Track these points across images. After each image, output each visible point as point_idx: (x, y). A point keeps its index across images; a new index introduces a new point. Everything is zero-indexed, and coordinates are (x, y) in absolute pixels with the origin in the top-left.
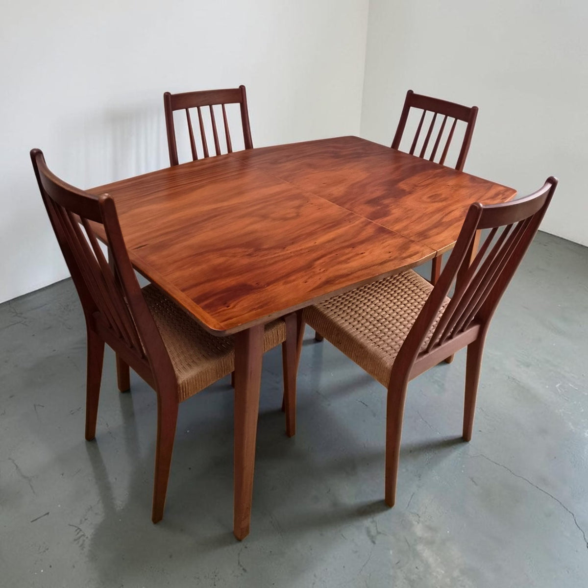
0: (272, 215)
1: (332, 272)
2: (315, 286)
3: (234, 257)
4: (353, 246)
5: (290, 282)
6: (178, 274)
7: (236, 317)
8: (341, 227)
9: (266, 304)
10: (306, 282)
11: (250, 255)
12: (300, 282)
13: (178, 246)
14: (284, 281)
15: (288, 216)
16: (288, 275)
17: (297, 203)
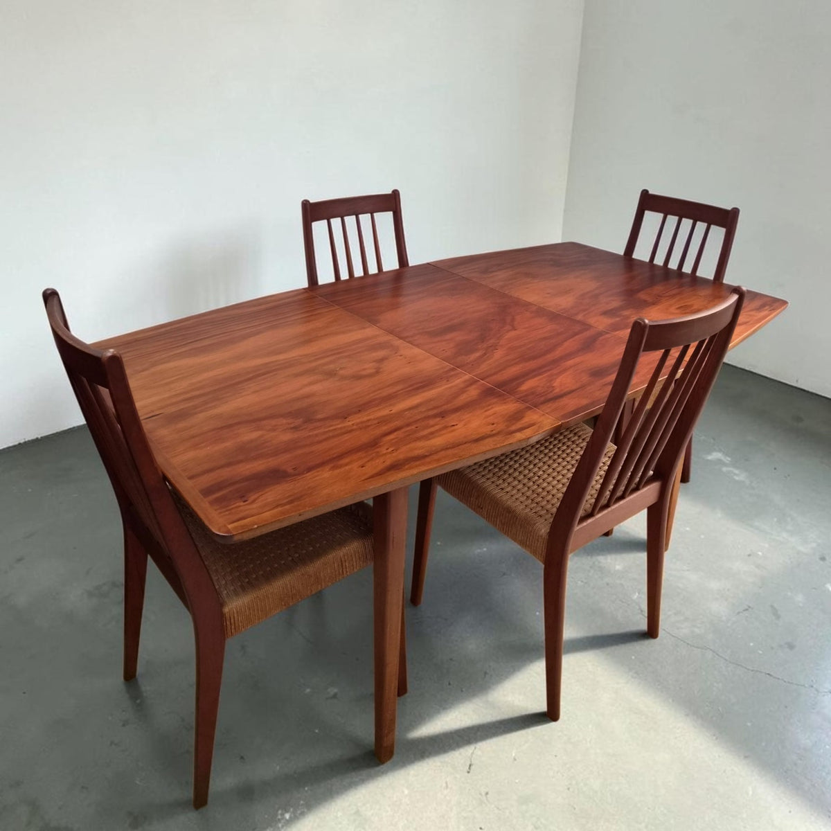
0: (341, 372)
1: (401, 454)
2: (375, 472)
3: (274, 430)
4: (442, 415)
5: (341, 466)
6: (191, 454)
7: (252, 516)
8: (432, 389)
9: (298, 499)
10: (362, 467)
11: (296, 428)
12: (355, 465)
13: (201, 416)
14: (332, 465)
15: (364, 373)
16: (341, 456)
17: (381, 354)
